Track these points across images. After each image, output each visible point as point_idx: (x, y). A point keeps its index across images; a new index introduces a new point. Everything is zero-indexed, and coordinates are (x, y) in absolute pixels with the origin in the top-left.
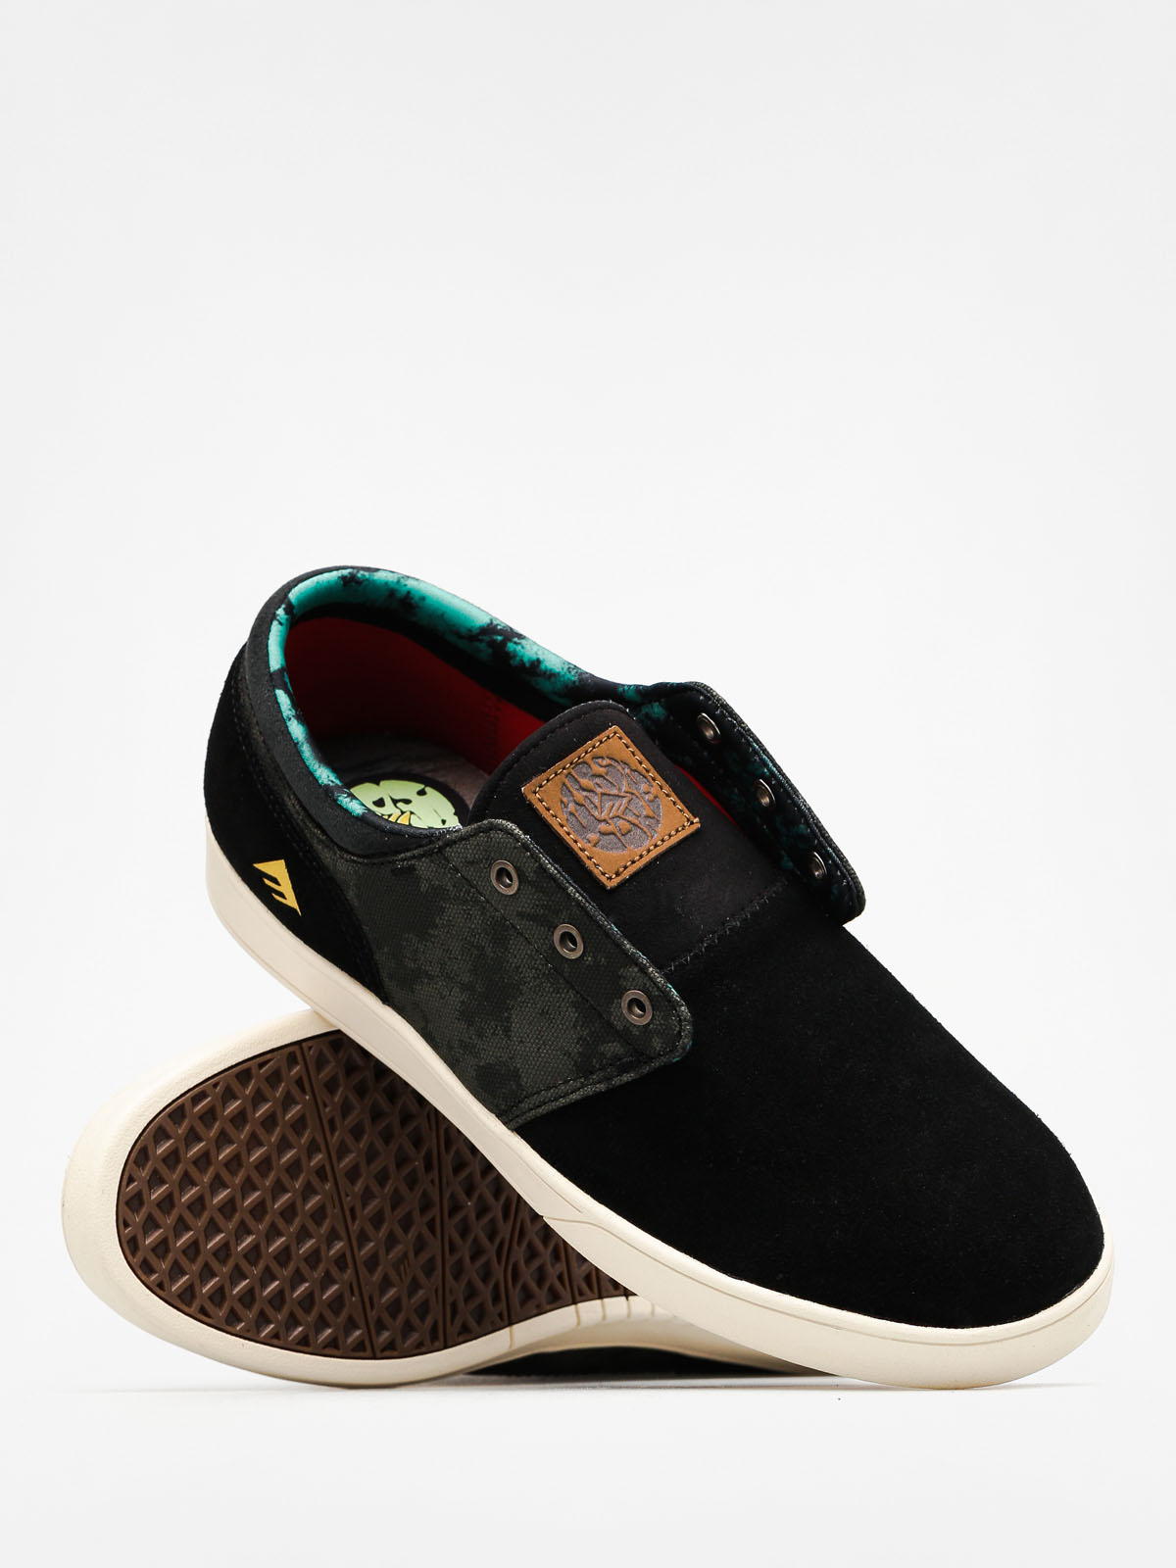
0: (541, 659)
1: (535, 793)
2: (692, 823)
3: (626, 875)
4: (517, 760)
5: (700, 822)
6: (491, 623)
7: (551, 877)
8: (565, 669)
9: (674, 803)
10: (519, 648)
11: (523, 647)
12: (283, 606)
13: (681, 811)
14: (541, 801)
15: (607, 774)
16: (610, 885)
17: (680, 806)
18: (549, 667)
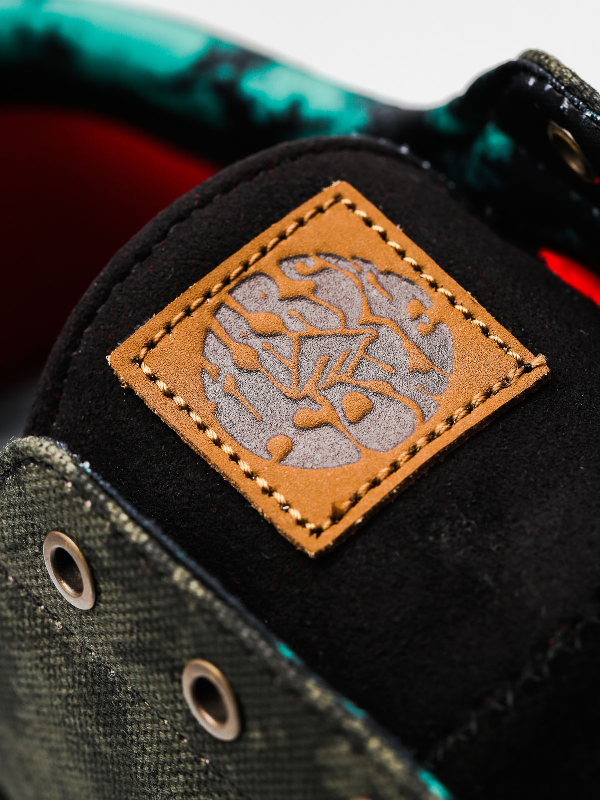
1: (138, 361)
2: (529, 369)
3: (355, 517)
4: (103, 296)
5: (549, 364)
7: (139, 551)
9: (486, 332)
13: (502, 346)
14: (153, 378)
15: (315, 291)
16: (313, 547)
17: (500, 334)
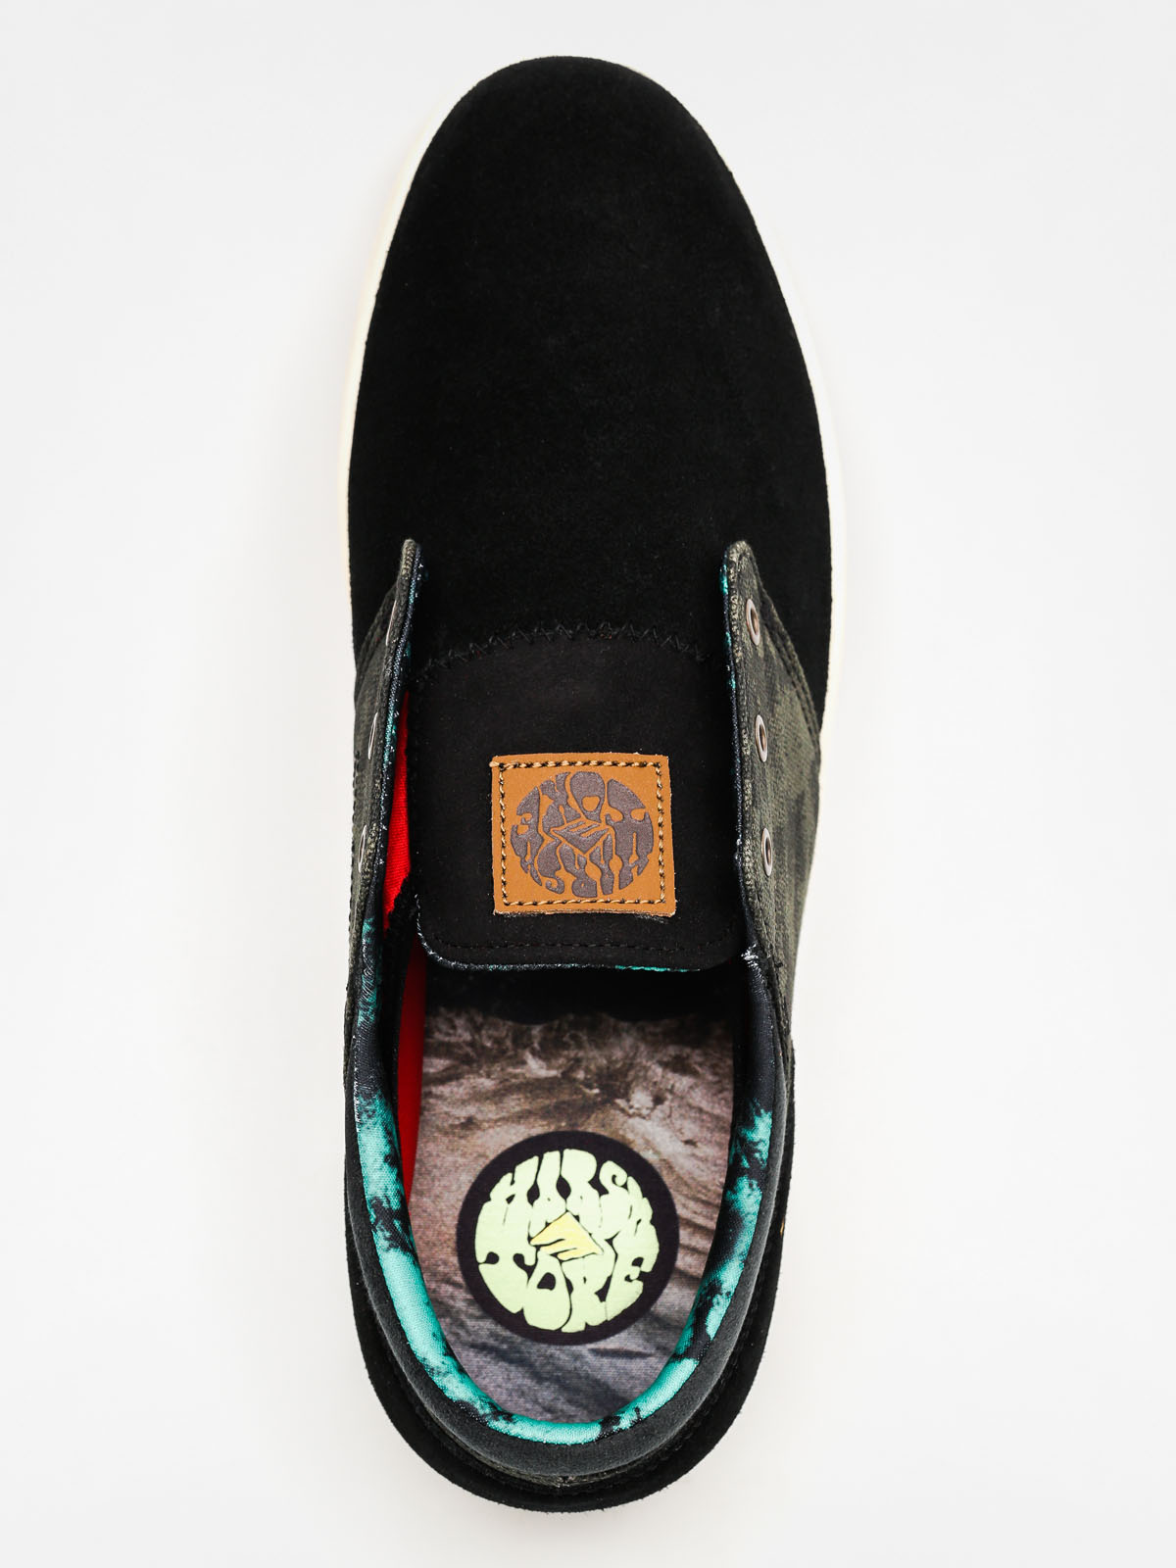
0: (381, 1159)
6: (391, 1246)
8: (374, 1119)
10: (390, 1193)
11: (387, 1189)
12: (615, 1428)
18: (383, 1141)
